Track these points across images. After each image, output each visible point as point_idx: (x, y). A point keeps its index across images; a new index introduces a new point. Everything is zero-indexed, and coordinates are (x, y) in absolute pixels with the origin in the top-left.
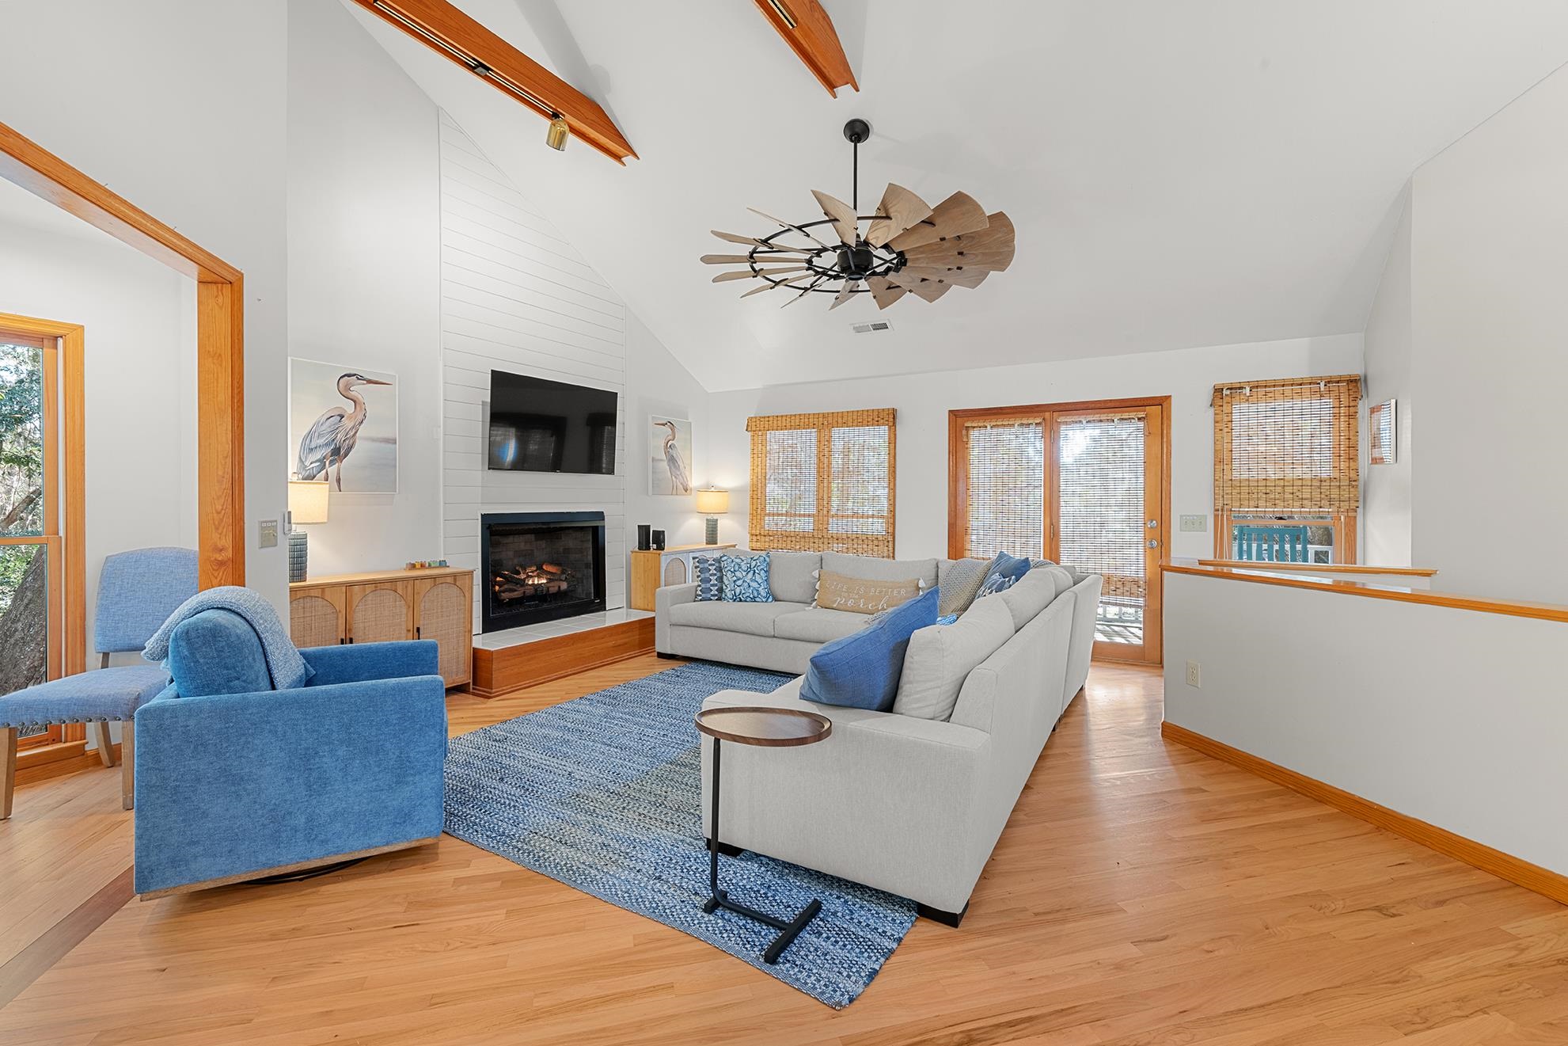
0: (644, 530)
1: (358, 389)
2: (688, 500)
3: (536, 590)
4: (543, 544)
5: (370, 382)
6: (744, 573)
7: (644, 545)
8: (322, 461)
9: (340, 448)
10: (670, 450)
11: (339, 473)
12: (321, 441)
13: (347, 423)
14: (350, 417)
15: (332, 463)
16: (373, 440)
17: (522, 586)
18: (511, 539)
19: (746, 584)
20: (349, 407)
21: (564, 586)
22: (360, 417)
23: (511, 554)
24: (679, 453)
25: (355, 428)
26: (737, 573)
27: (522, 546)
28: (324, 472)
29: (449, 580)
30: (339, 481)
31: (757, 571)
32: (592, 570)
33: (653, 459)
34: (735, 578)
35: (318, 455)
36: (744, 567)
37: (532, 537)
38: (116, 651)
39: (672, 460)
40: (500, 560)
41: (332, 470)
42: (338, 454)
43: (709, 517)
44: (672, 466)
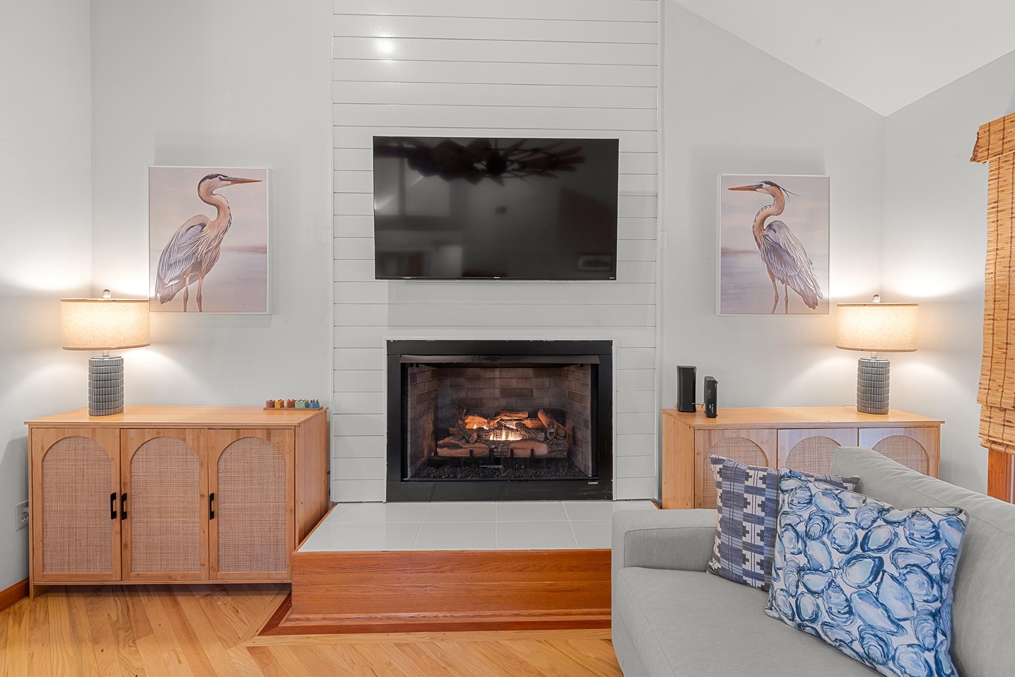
0: (687, 376)
1: (222, 192)
2: (813, 323)
4: (546, 382)
5: (235, 181)
6: (838, 558)
7: (687, 403)
8: (181, 277)
9: (201, 261)
10: (771, 234)
11: (200, 291)
12: (181, 256)
13: (210, 233)
14: (213, 225)
15: (192, 280)
16: (239, 250)
17: (474, 440)
19: (837, 599)
20: (211, 213)
21: (542, 450)
22: (224, 224)
23: (497, 392)
25: (219, 238)
26: (816, 550)
27: (514, 383)
28: (185, 288)
29: (260, 434)
30: (199, 299)
31: (888, 567)
32: (589, 432)
33: (725, 252)
34: (802, 560)
35: (177, 272)
36: (843, 533)
37: (530, 372)
39: (775, 251)
40: (481, 399)
41: (193, 287)
42: (200, 266)
43: (867, 356)
44: (774, 260)
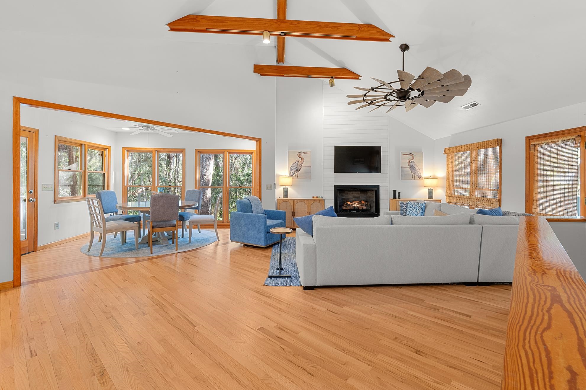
0: (395, 192)
1: (302, 155)
2: (419, 182)
3: (354, 208)
4: (363, 194)
5: (305, 153)
6: (413, 209)
7: (395, 197)
10: (411, 164)
12: (294, 168)
13: (300, 163)
15: (296, 173)
16: (306, 167)
17: (349, 206)
18: (352, 192)
19: (413, 213)
20: (300, 159)
21: (365, 208)
22: (302, 162)
23: (352, 197)
24: (416, 164)
25: (301, 164)
26: (411, 209)
27: (356, 195)
28: (294, 175)
29: (318, 201)
30: (298, 176)
31: (418, 208)
32: (375, 204)
33: (402, 167)
34: (410, 210)
35: (293, 171)
36: (414, 207)
37: (359, 192)
39: (412, 167)
40: (348, 199)
41: (296, 174)
42: (298, 170)
43: (429, 188)
44: (412, 169)
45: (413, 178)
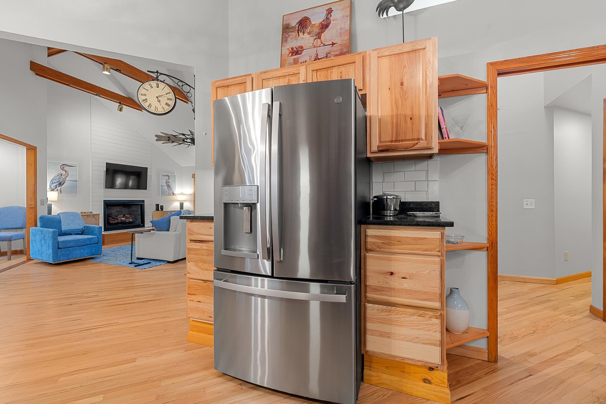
0: (157, 205)
1: (66, 168)
2: (174, 197)
3: (122, 221)
4: (125, 209)
5: (70, 166)
7: (157, 209)
8: (56, 186)
9: (61, 183)
10: (168, 183)
11: (61, 189)
12: (56, 181)
13: (63, 177)
14: (64, 175)
15: (59, 187)
16: (71, 181)
17: (117, 220)
18: (115, 207)
20: (64, 173)
21: (131, 220)
22: (67, 175)
23: (115, 211)
24: (171, 184)
25: (66, 178)
27: (119, 209)
28: (57, 189)
29: (92, 216)
30: (61, 191)
32: (140, 216)
33: (161, 186)
35: (55, 185)
37: (122, 207)
38: (3, 229)
39: (168, 186)
40: (112, 213)
41: (59, 188)
42: (60, 184)
43: (181, 202)
44: (168, 187)
45: (169, 194)
